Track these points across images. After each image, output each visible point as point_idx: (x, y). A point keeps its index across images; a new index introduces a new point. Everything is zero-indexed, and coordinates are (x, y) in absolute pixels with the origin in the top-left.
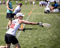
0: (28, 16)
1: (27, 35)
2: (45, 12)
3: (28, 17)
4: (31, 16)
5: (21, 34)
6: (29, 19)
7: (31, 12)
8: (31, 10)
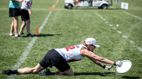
0: (48, 13)
1: (45, 46)
2: (66, 7)
3: (49, 15)
4: (53, 14)
5: (34, 45)
6: (50, 17)
7: (53, 7)
8: (54, 3)
